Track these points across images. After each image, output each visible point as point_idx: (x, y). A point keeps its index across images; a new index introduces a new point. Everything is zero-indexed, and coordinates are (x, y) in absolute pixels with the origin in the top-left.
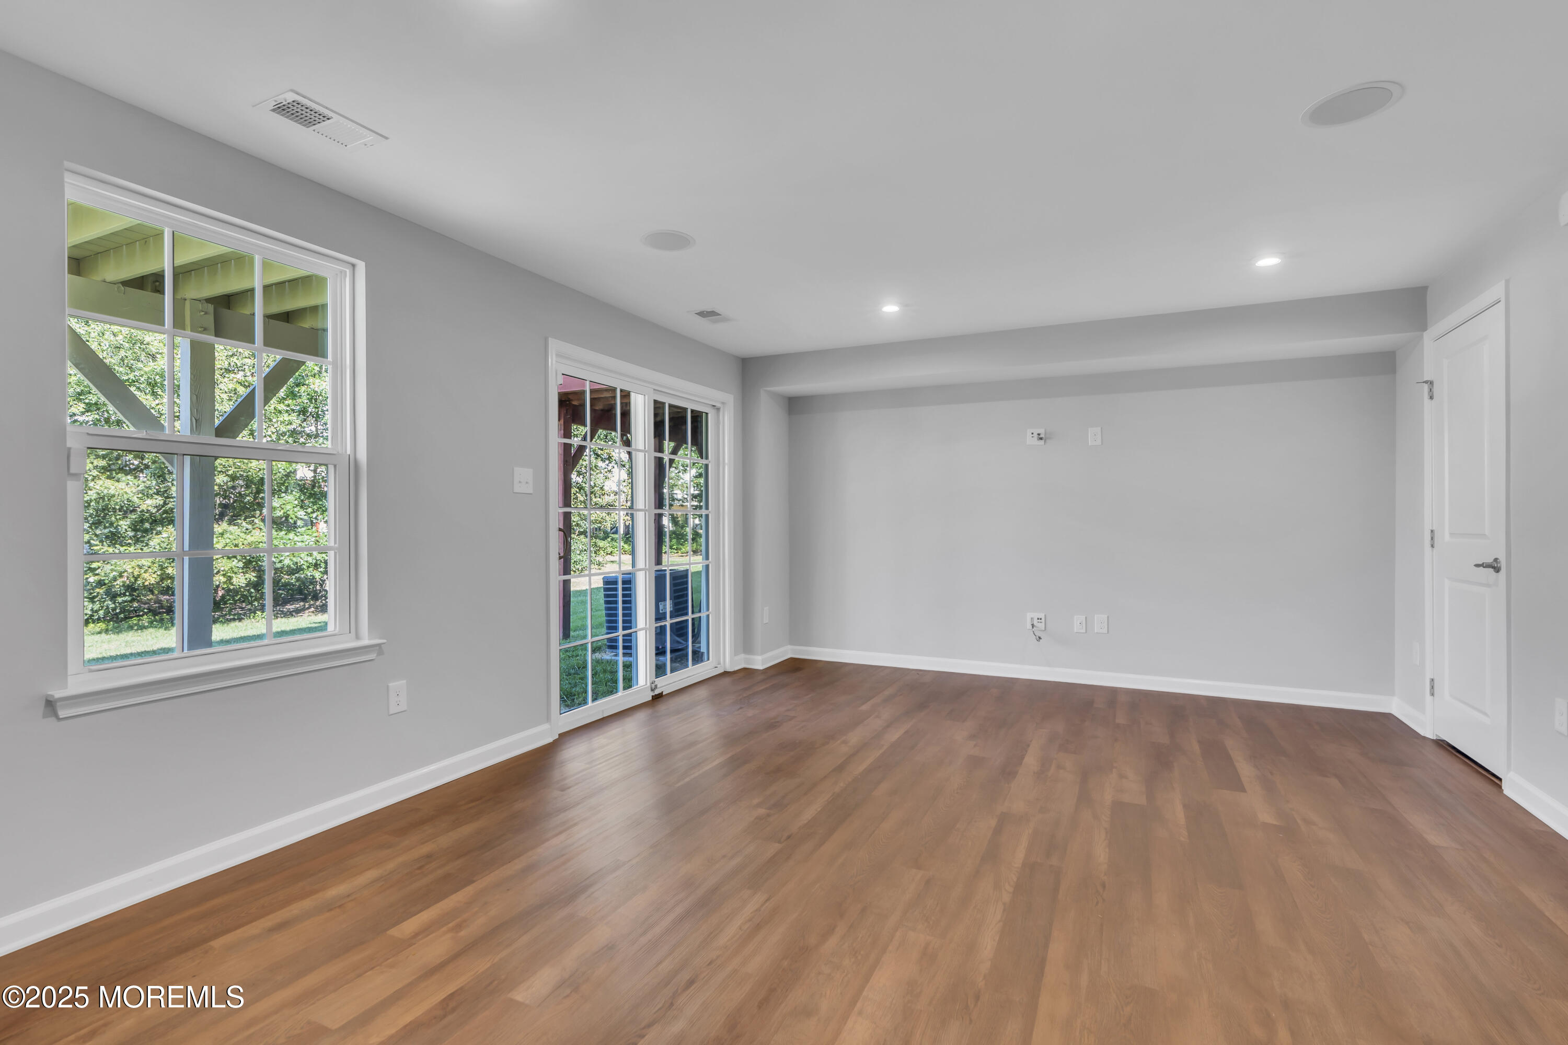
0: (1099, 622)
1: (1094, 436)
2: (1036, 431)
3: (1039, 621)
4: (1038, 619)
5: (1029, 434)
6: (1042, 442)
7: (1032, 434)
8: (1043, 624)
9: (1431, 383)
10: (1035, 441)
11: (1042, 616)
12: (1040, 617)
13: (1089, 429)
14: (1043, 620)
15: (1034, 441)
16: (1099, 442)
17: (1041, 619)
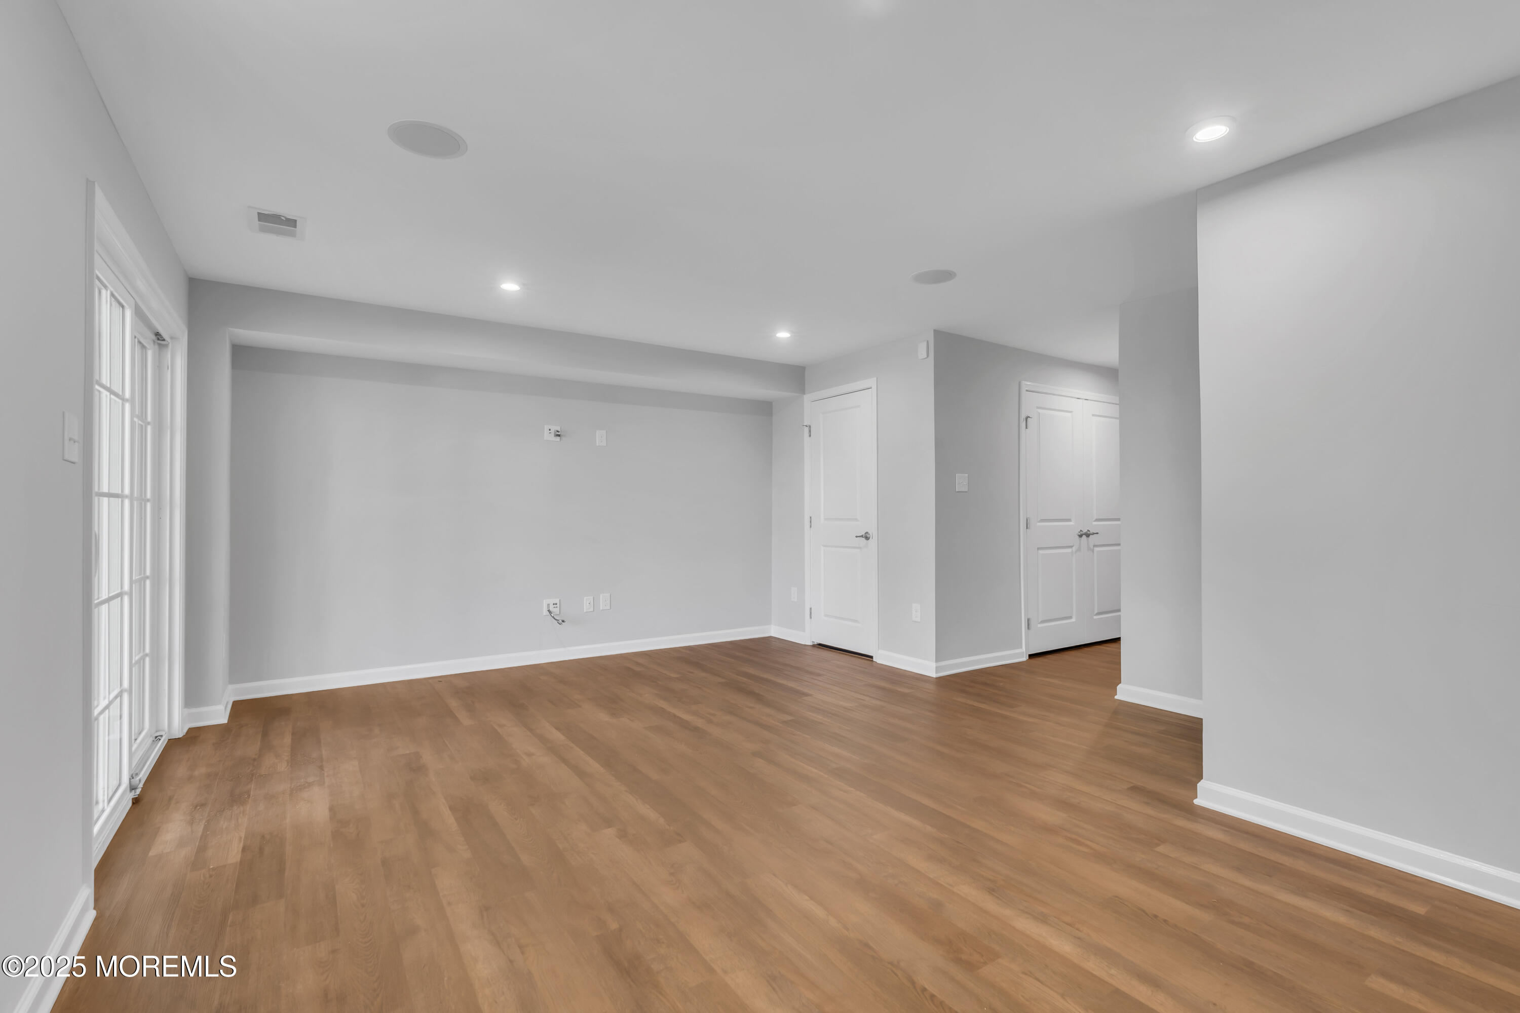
0: (604, 601)
1: (600, 437)
2: (555, 428)
3: (555, 606)
4: (554, 604)
5: (546, 432)
6: (558, 439)
7: (550, 430)
8: (558, 608)
9: (810, 427)
10: (552, 438)
11: (557, 601)
12: (555, 602)
13: (597, 431)
14: (558, 605)
15: (550, 437)
16: (604, 444)
17: (556, 604)
